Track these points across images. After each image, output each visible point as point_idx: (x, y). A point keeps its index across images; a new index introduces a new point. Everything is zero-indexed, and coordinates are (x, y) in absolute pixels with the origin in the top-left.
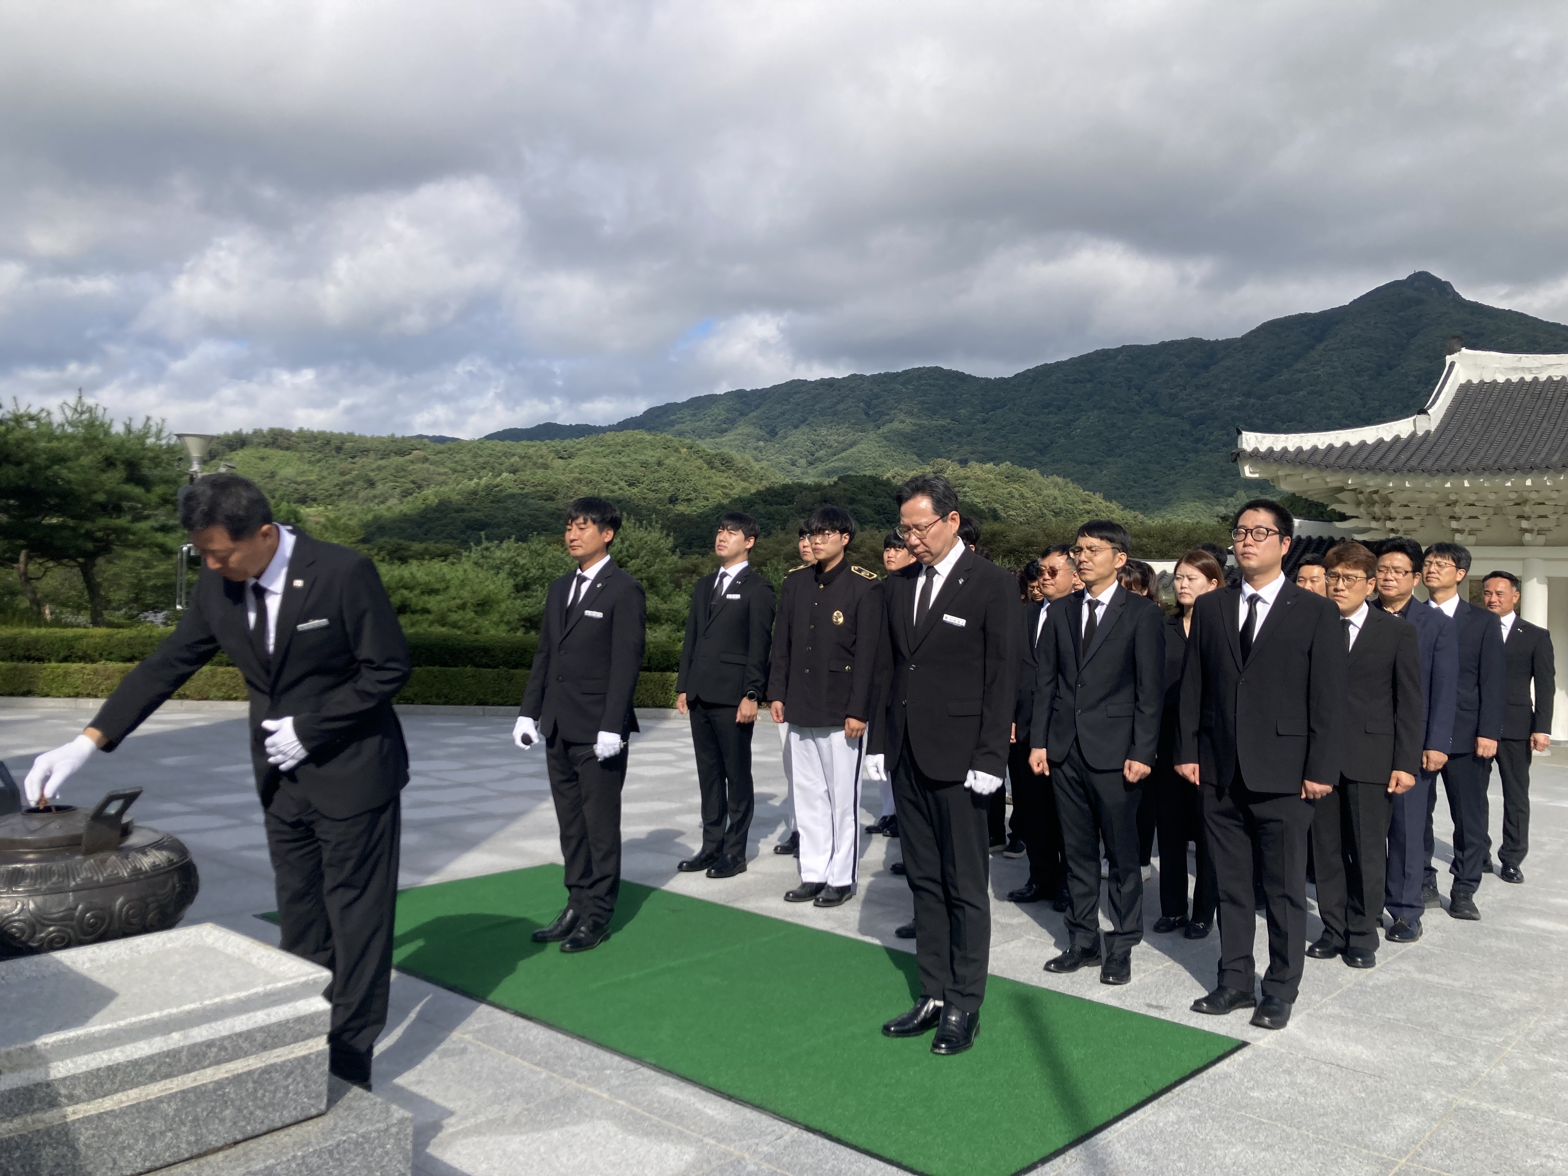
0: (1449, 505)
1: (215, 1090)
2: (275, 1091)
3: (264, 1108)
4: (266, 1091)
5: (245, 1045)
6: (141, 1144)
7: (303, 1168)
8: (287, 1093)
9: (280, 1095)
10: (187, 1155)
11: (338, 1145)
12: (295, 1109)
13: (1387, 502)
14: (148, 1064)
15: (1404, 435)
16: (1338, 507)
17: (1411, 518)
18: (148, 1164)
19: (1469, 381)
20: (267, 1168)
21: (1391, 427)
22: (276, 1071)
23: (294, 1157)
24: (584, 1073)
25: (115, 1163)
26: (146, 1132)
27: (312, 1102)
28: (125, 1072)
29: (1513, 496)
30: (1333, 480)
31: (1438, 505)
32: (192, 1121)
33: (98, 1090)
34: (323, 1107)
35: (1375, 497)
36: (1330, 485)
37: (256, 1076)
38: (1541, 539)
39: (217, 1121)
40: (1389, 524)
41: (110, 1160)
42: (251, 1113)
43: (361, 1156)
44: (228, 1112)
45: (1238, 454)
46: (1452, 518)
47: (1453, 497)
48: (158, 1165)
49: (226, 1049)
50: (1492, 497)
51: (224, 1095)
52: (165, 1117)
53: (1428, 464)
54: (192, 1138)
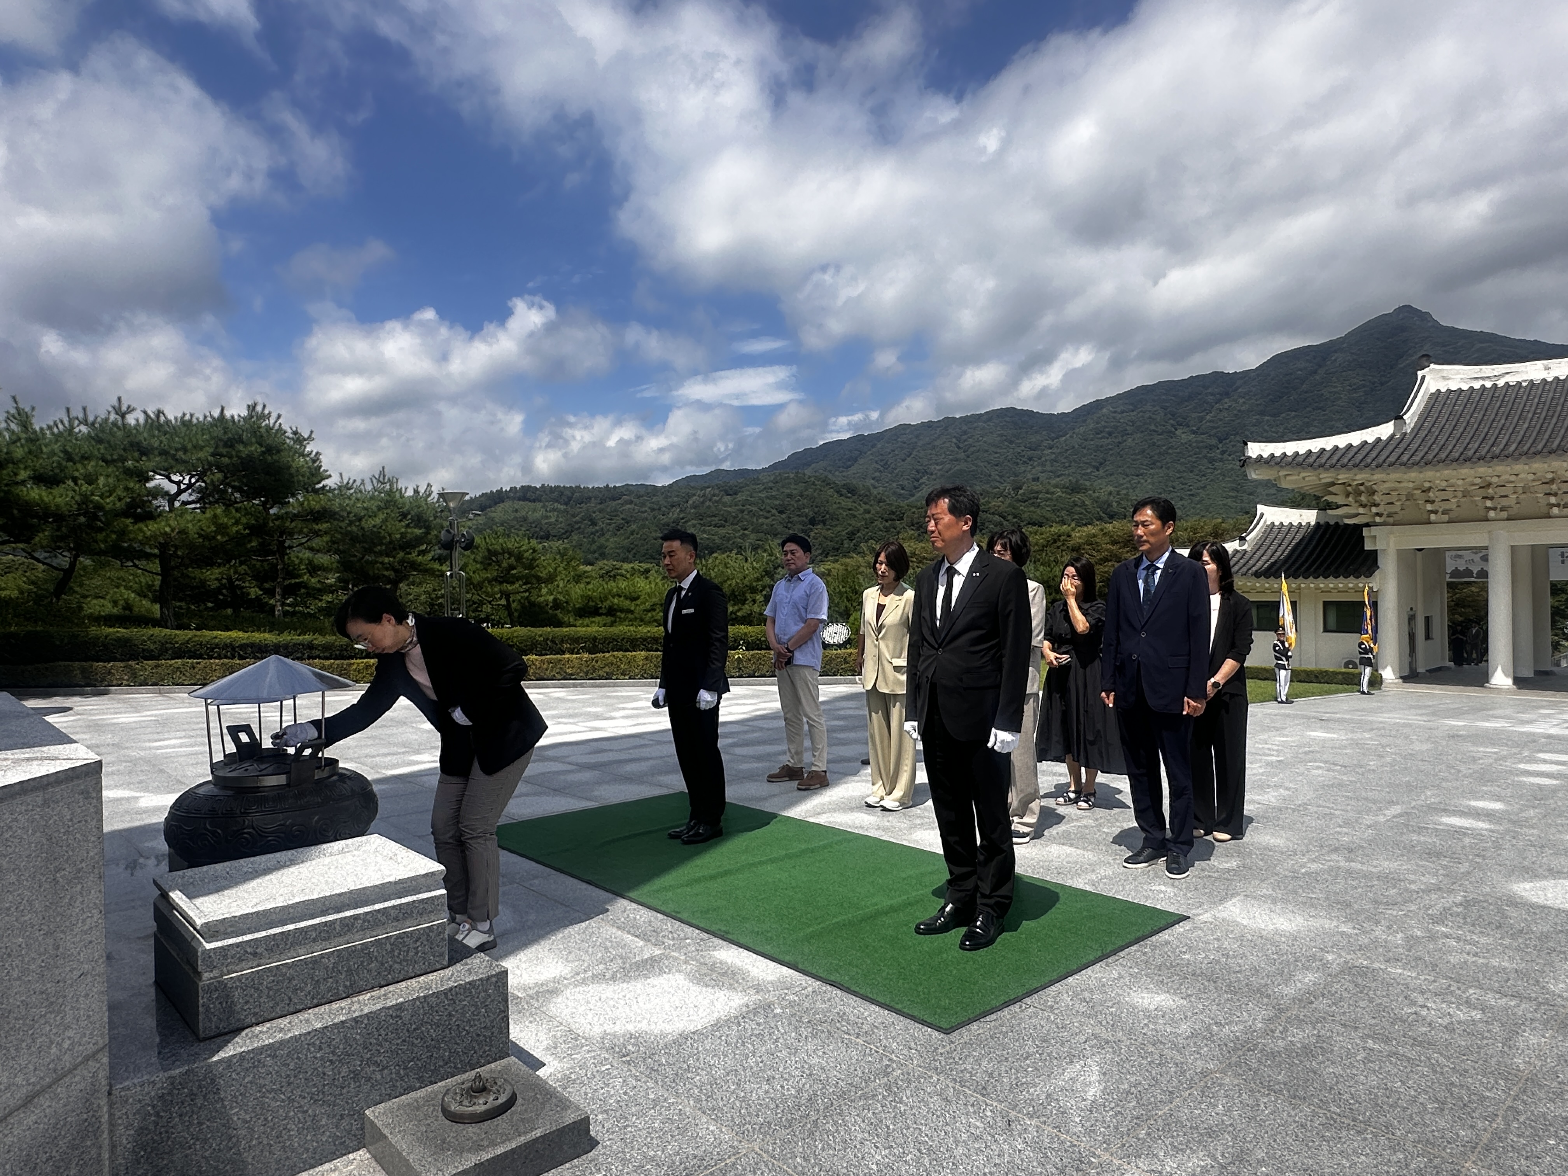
0: (1423, 491)
1: (362, 950)
2: (408, 952)
3: (400, 963)
4: (400, 950)
5: (383, 919)
6: (309, 987)
7: (426, 1005)
8: (417, 953)
9: (411, 954)
10: (344, 995)
11: (451, 989)
12: (424, 964)
13: (1373, 492)
14: (311, 931)
15: (1384, 437)
16: (1330, 498)
17: (1393, 503)
18: (315, 1001)
19: (1438, 390)
20: (397, 1004)
21: (1373, 431)
22: (408, 937)
23: (418, 998)
24: (671, 942)
25: (290, 1000)
26: (312, 979)
27: (437, 959)
28: (294, 936)
29: (1478, 481)
30: (1326, 477)
31: (1415, 492)
32: (347, 971)
33: (275, 948)
34: (445, 963)
35: (1362, 488)
36: (1323, 481)
37: (392, 940)
38: (1504, 514)
39: (365, 971)
40: (1374, 510)
41: (286, 997)
42: (391, 966)
43: (469, 999)
44: (373, 965)
45: (1245, 461)
46: (1427, 501)
47: (1427, 485)
48: (323, 1001)
49: (369, 922)
50: (1460, 482)
51: (369, 954)
52: (326, 968)
53: (1405, 458)
54: (348, 983)
